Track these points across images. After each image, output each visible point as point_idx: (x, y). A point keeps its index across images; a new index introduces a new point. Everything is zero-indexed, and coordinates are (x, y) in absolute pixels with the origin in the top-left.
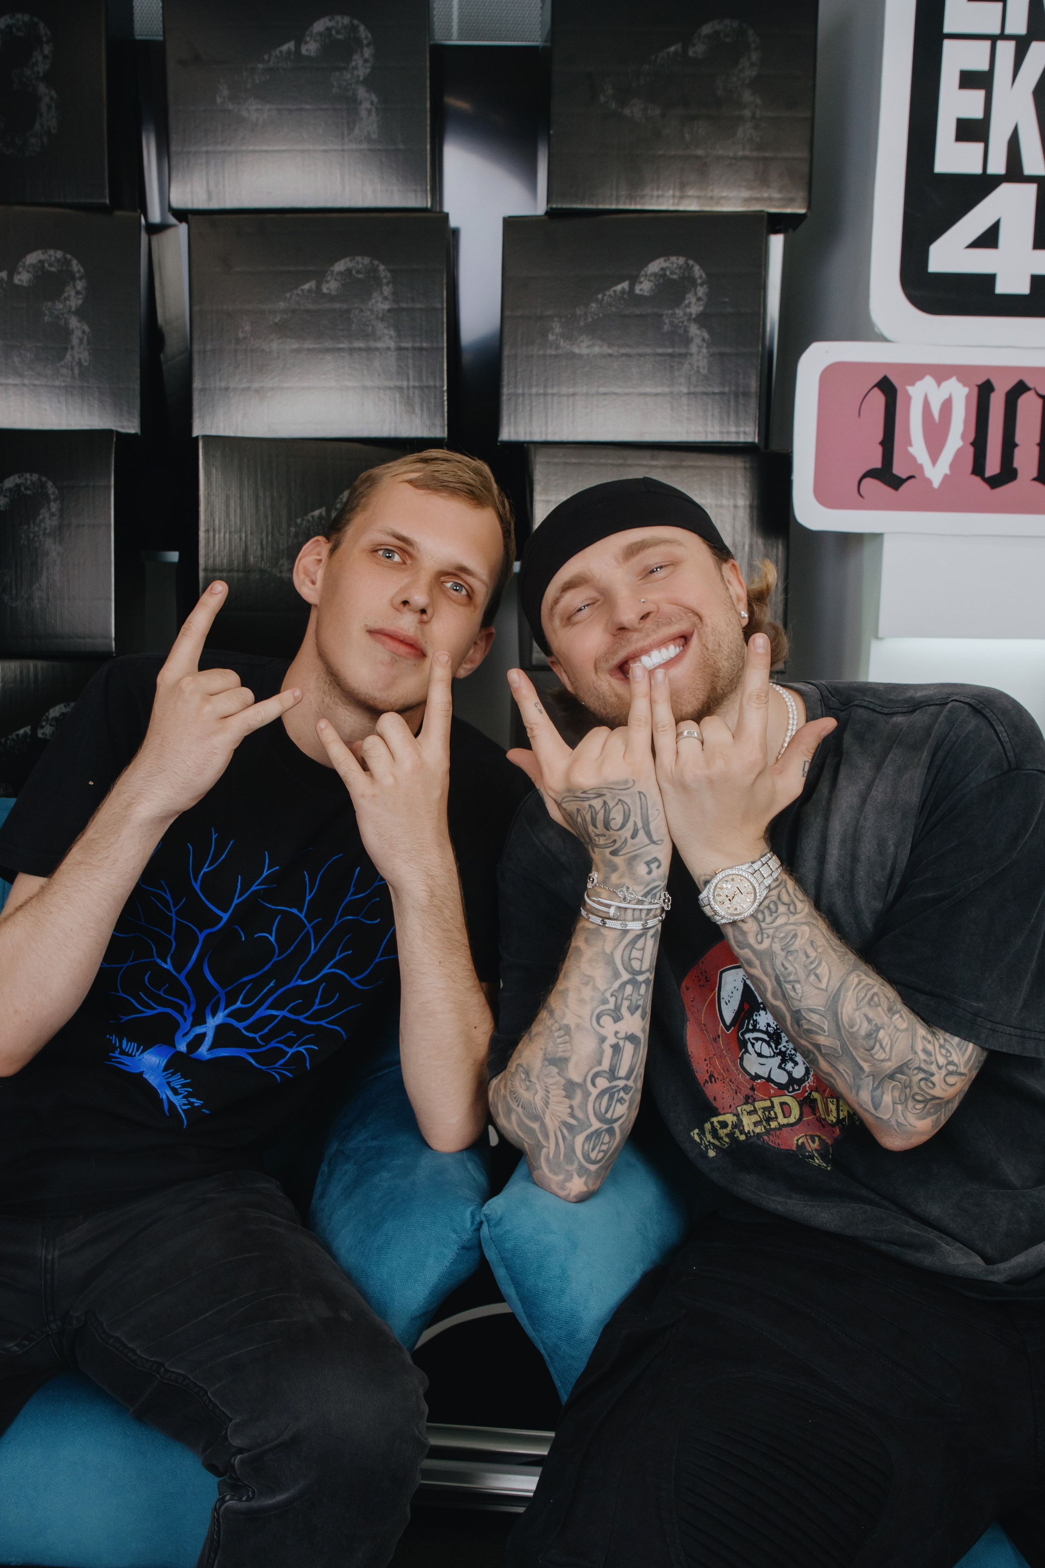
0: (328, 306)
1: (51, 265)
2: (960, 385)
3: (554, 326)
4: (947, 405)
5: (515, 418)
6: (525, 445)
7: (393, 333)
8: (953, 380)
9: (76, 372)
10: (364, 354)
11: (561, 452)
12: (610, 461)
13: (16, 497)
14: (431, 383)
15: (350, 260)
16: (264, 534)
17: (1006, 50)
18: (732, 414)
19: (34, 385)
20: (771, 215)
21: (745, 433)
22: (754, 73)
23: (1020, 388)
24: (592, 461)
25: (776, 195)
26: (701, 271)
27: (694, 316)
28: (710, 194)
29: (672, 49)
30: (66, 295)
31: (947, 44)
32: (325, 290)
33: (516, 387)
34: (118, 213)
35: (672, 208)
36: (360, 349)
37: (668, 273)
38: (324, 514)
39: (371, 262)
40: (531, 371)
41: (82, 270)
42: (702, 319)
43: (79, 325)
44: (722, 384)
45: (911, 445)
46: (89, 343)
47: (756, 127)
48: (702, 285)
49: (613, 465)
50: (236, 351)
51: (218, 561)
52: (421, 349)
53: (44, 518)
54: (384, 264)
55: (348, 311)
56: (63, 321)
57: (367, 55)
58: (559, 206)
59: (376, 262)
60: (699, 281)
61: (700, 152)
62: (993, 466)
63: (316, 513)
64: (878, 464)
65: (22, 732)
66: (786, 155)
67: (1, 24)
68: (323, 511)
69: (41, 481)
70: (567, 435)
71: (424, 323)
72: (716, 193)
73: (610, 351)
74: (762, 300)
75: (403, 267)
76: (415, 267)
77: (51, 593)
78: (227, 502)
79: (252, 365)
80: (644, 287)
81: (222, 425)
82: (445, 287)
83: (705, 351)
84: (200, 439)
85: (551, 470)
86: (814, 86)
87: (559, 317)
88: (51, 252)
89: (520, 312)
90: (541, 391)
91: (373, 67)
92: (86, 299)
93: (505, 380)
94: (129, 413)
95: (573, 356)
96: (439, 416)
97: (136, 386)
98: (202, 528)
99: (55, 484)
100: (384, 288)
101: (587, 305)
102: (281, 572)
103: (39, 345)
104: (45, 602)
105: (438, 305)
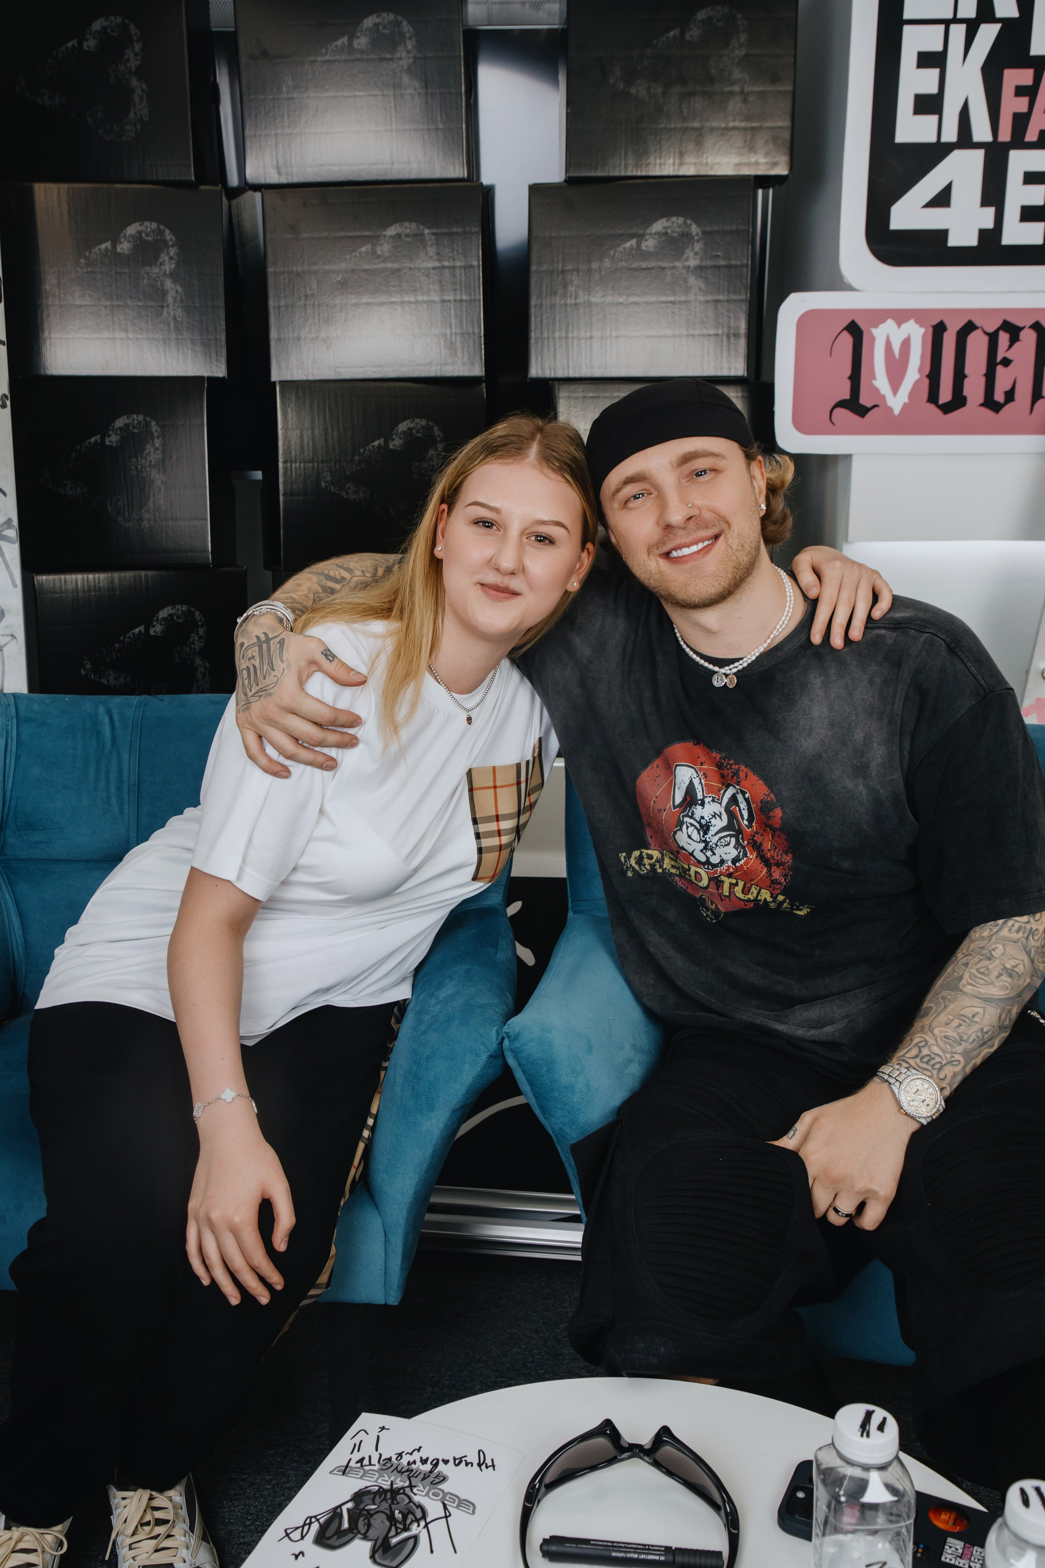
0: (382, 266)
1: (147, 235)
2: (917, 326)
3: (573, 278)
4: (906, 344)
5: (542, 358)
6: (550, 381)
7: (437, 288)
8: (912, 322)
9: (172, 326)
10: (413, 306)
11: (580, 387)
13: (125, 434)
14: (471, 330)
15: (400, 226)
16: (333, 464)
17: (958, 32)
18: (725, 352)
19: (137, 338)
20: (757, 177)
21: (735, 368)
22: (743, 53)
23: (969, 327)
24: (607, 395)
25: (762, 160)
26: (698, 229)
27: (692, 268)
28: (704, 161)
29: (672, 34)
30: (161, 260)
31: (907, 29)
32: (379, 252)
33: (541, 332)
34: (202, 187)
35: (672, 174)
36: (410, 302)
37: (669, 231)
38: (382, 443)
39: (418, 227)
40: (555, 318)
41: (174, 238)
42: (699, 270)
43: (173, 286)
44: (717, 328)
45: (875, 378)
46: (182, 302)
47: (745, 101)
48: (698, 241)
50: (305, 305)
51: (295, 487)
52: (461, 301)
53: (149, 452)
54: (429, 228)
55: (398, 270)
56: (160, 282)
57: (409, 47)
58: (576, 175)
59: (421, 227)
60: (696, 238)
61: (696, 124)
62: (945, 395)
63: (376, 443)
64: (847, 396)
65: (136, 630)
66: (770, 124)
67: (97, 26)
68: (381, 441)
69: (146, 421)
70: (585, 373)
71: (463, 279)
72: (710, 160)
73: (621, 300)
74: (750, 253)
75: (445, 231)
76: (455, 230)
77: (157, 515)
78: (301, 437)
79: (319, 318)
80: (649, 244)
81: (295, 370)
82: (481, 247)
83: (701, 298)
84: (277, 384)
85: (572, 403)
86: (795, 62)
87: (578, 271)
88: (148, 224)
89: (544, 268)
90: (564, 335)
91: (415, 58)
92: (178, 264)
93: (533, 326)
94: (217, 360)
95: (590, 304)
96: (477, 358)
97: (223, 337)
98: (281, 460)
99: (157, 424)
100: (429, 249)
101: (601, 260)
102: (348, 494)
103: (140, 304)
104: (152, 523)
105: (476, 263)
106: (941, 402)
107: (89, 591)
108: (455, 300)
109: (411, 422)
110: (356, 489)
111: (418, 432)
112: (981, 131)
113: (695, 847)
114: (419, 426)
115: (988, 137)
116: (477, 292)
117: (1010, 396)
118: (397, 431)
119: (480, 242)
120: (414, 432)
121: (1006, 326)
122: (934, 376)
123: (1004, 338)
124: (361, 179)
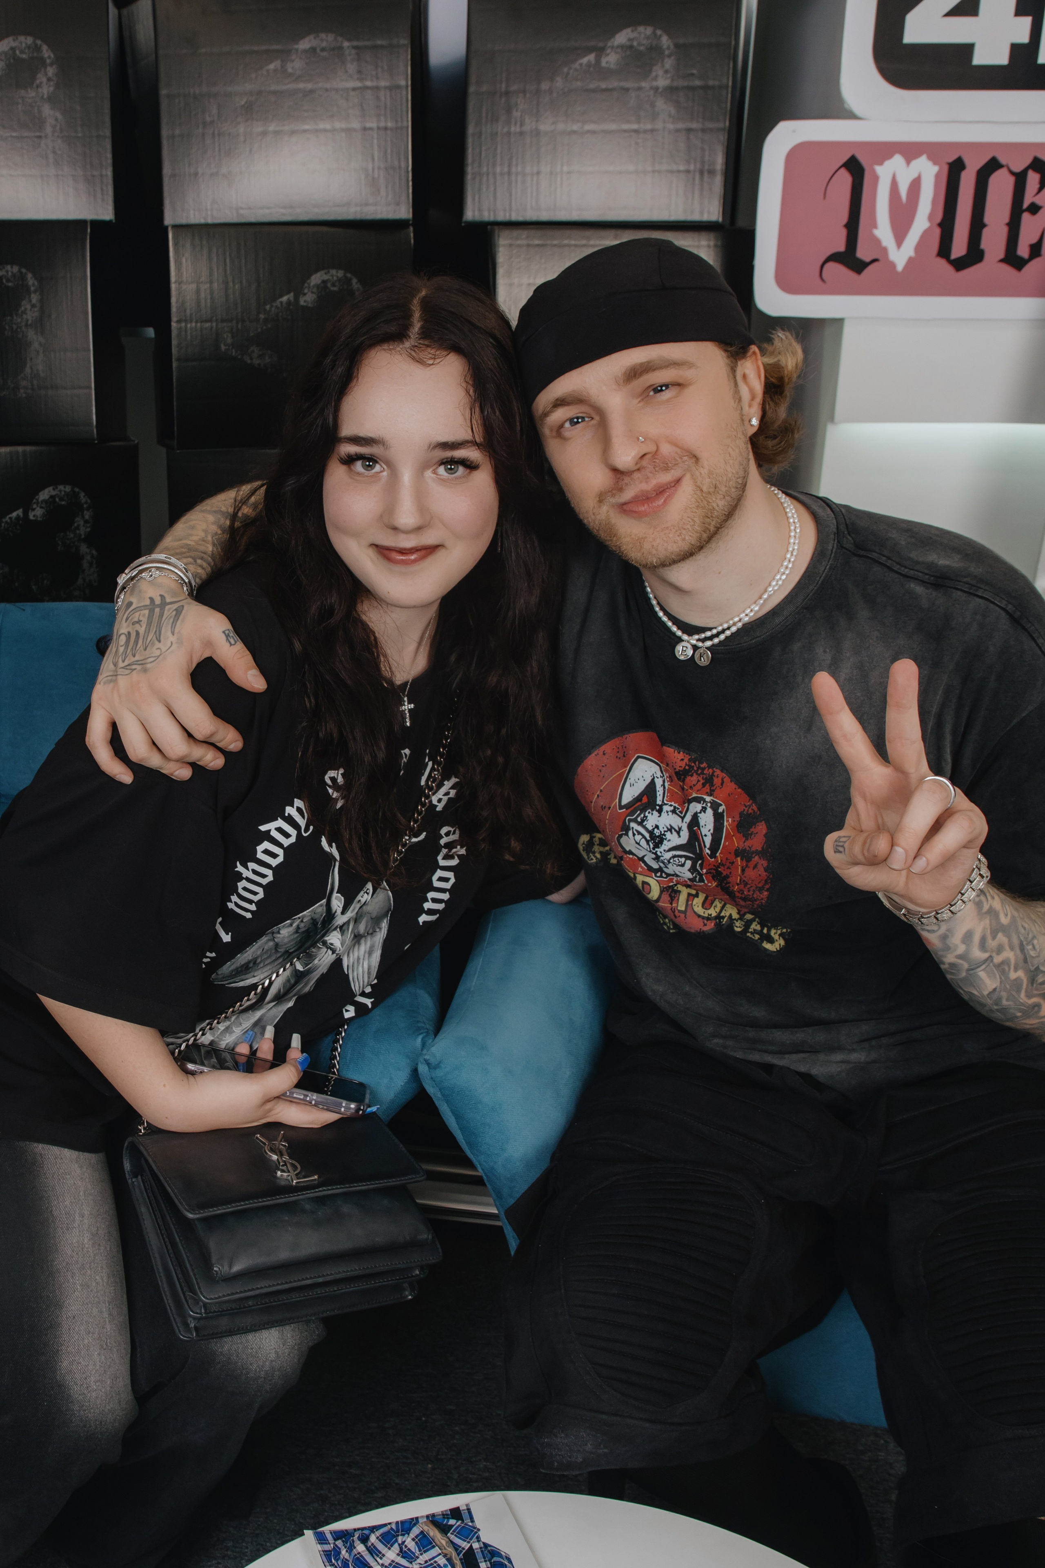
0: (293, 86)
1: (22, 52)
2: (929, 164)
3: (519, 102)
4: (916, 185)
5: (479, 198)
6: (489, 227)
7: (358, 113)
9: (51, 161)
10: (329, 135)
11: (524, 233)
12: (573, 242)
14: (397, 164)
15: (315, 38)
16: (234, 322)
18: (697, 193)
19: (11, 175)
21: (709, 212)
24: (555, 242)
26: (669, 41)
27: (660, 90)
30: (38, 82)
32: (290, 70)
33: (480, 166)
36: (325, 131)
37: (635, 44)
38: (292, 299)
39: (335, 39)
40: (496, 149)
41: (52, 56)
42: (669, 92)
43: (51, 112)
45: (876, 227)
46: (61, 131)
48: (669, 56)
49: (576, 246)
50: (203, 135)
51: (189, 350)
52: (386, 129)
53: (26, 309)
54: (349, 40)
55: (312, 91)
56: (36, 108)
59: (340, 39)
60: (667, 52)
62: (959, 248)
63: (285, 299)
64: (841, 247)
65: (14, 515)
68: (291, 296)
69: (21, 273)
70: (531, 215)
71: (388, 103)
73: (575, 127)
74: (731, 72)
75: (367, 43)
76: (379, 42)
77: (35, 382)
78: (198, 291)
79: (220, 149)
80: (611, 59)
81: (192, 212)
82: (409, 63)
83: (671, 126)
84: (170, 229)
85: (515, 251)
87: (524, 93)
88: (21, 38)
89: (484, 88)
90: (506, 170)
92: (57, 86)
93: (470, 159)
94: (103, 200)
95: (537, 133)
96: (404, 198)
97: (109, 173)
98: (174, 318)
99: (34, 276)
100: (349, 65)
101: (552, 80)
102: (251, 359)
103: (14, 134)
104: (29, 391)
105: (403, 83)
106: (954, 256)
108: (378, 128)
109: (326, 274)
110: (261, 353)
111: (333, 285)
114: (335, 278)
116: (405, 119)
118: (309, 284)
119: (409, 57)
120: (329, 285)
122: (946, 225)
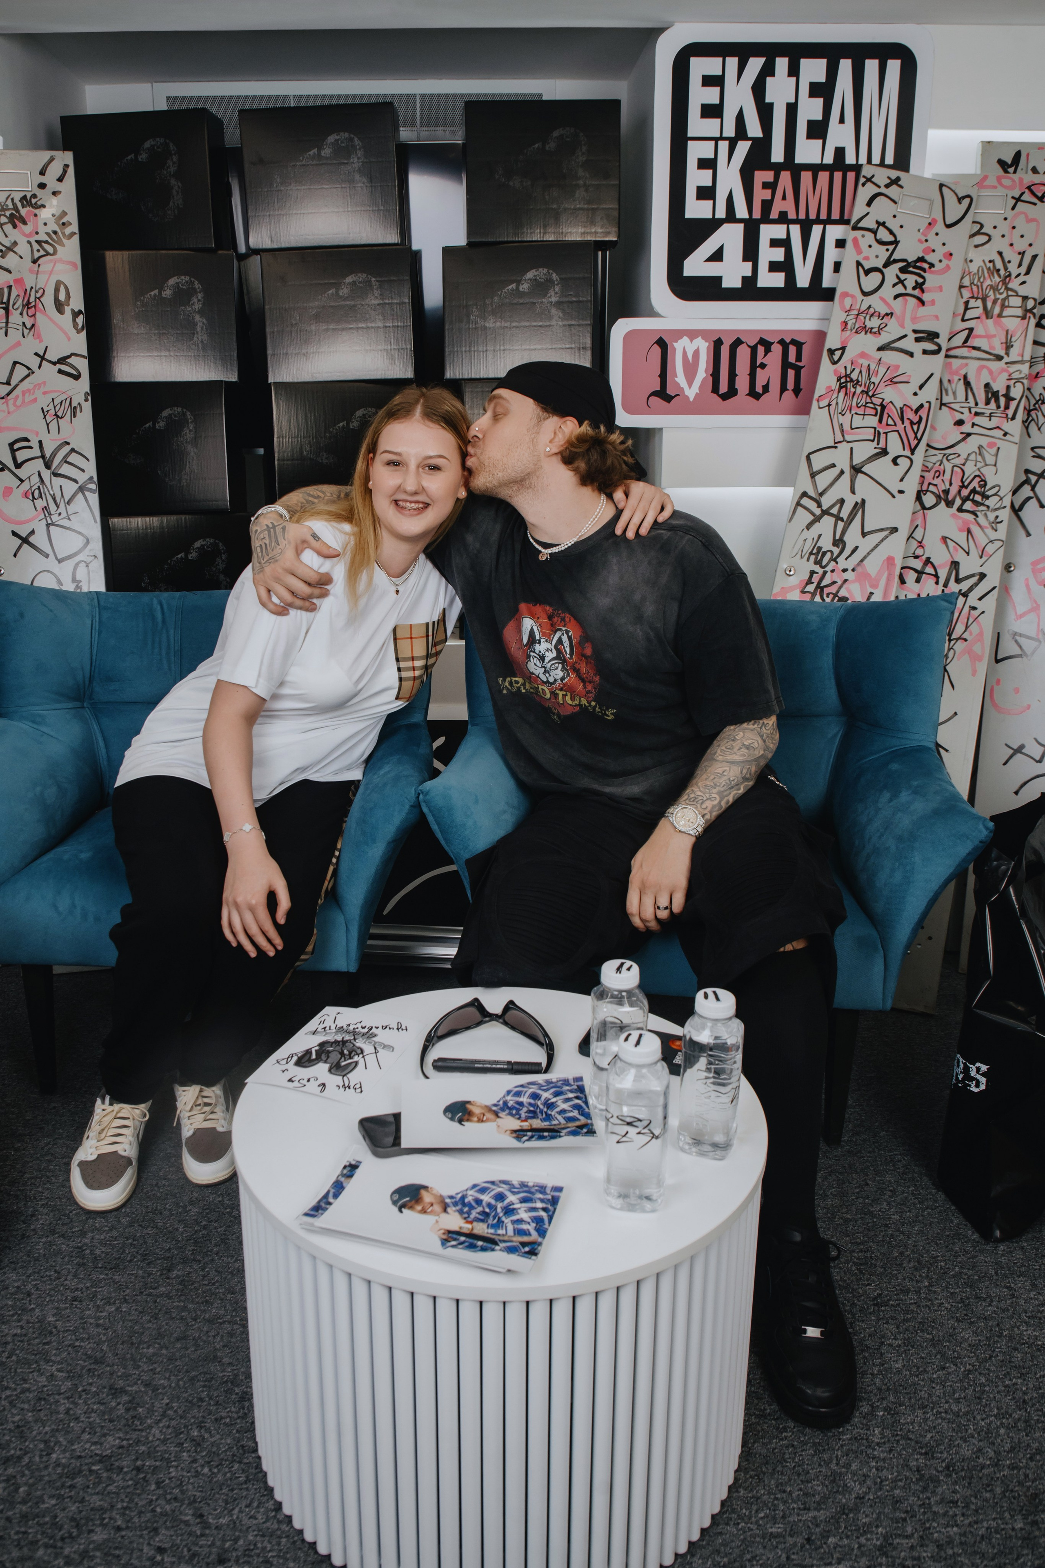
0: (342, 303)
1: (183, 285)
3: (473, 310)
4: (696, 353)
5: (454, 365)
6: (460, 382)
7: (381, 318)
8: (700, 338)
9: (200, 346)
10: (365, 330)
11: (479, 384)
13: (169, 421)
14: (404, 346)
15: (355, 276)
16: (311, 438)
19: (177, 355)
20: (595, 241)
22: (584, 159)
23: (738, 342)
25: (600, 230)
26: (557, 276)
27: (553, 303)
28: (561, 231)
29: (536, 146)
30: (192, 302)
32: (341, 294)
33: (453, 347)
34: (220, 252)
35: (540, 239)
36: (363, 328)
37: (538, 278)
38: (345, 425)
39: (367, 277)
40: (461, 337)
41: (201, 287)
42: (558, 304)
43: (201, 319)
44: (571, 343)
46: (207, 329)
47: (587, 190)
48: (557, 284)
50: (291, 331)
51: (285, 456)
52: (398, 327)
53: (186, 433)
54: (375, 277)
55: (354, 306)
56: (191, 317)
57: (359, 155)
58: (474, 241)
59: (370, 276)
60: (556, 282)
61: (555, 206)
62: (723, 388)
63: (341, 424)
65: (179, 556)
66: (604, 206)
67: (147, 145)
68: (345, 423)
69: (183, 412)
70: (482, 373)
71: (398, 311)
72: (564, 230)
73: (506, 325)
74: (592, 293)
75: (386, 279)
76: (392, 278)
77: (192, 477)
78: (289, 420)
79: (300, 340)
80: (525, 287)
81: (285, 376)
82: (410, 289)
83: (561, 323)
84: (272, 384)
85: (474, 394)
86: (620, 165)
87: (477, 305)
88: (183, 277)
89: (453, 303)
90: (468, 349)
91: (363, 162)
92: (204, 304)
93: (447, 343)
94: (231, 370)
95: (485, 328)
96: (409, 366)
97: (235, 353)
98: (276, 436)
99: (191, 414)
100: (375, 291)
101: (492, 298)
102: (322, 458)
103: (178, 332)
104: (189, 482)
105: (407, 301)
107: (146, 528)
108: (393, 326)
109: (364, 409)
110: (327, 455)
112: (741, 211)
113: (539, 671)
115: (746, 216)
116: (408, 320)
117: (766, 388)
118: (355, 415)
119: (410, 286)
121: (762, 342)
123: (761, 350)
124: (328, 244)
